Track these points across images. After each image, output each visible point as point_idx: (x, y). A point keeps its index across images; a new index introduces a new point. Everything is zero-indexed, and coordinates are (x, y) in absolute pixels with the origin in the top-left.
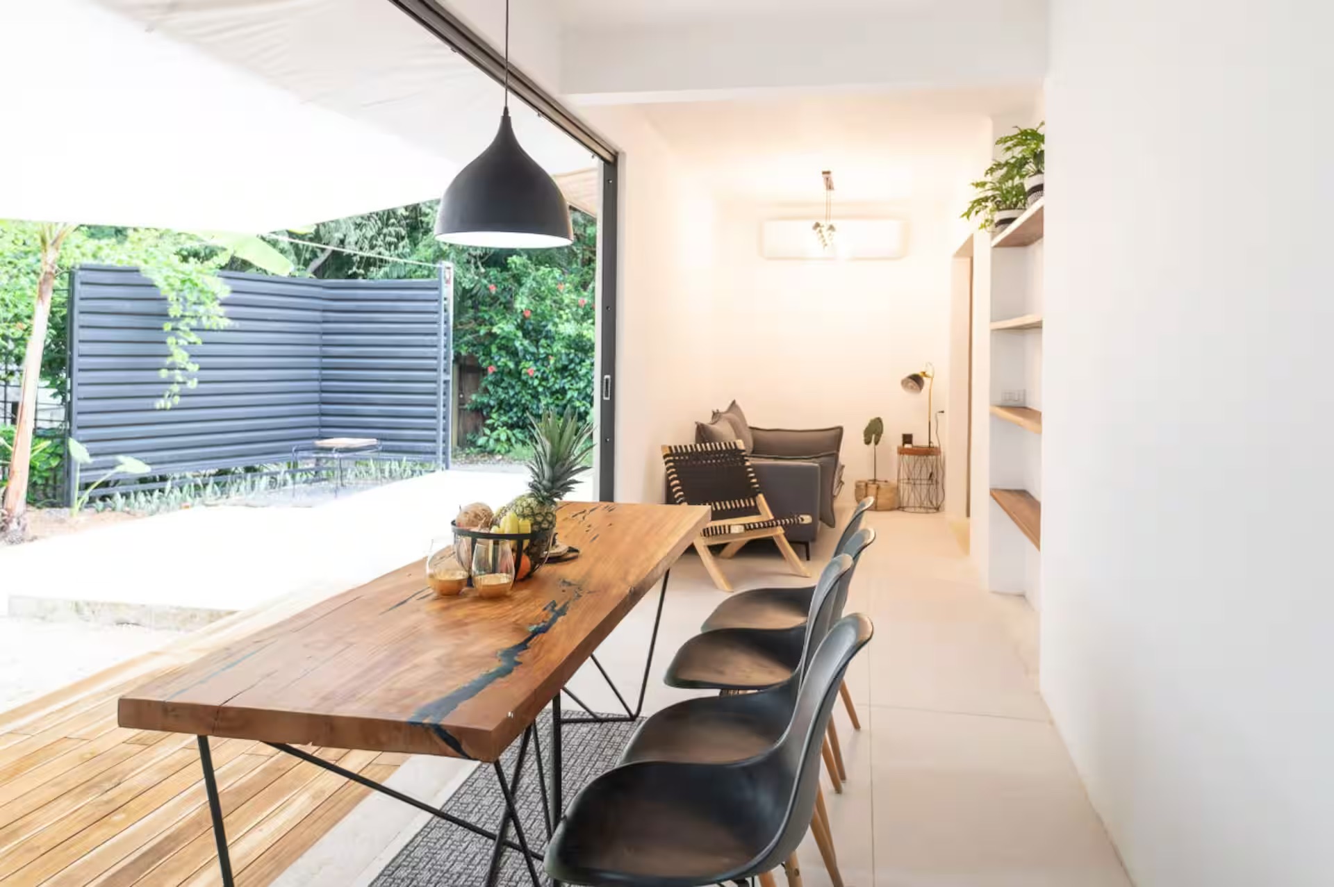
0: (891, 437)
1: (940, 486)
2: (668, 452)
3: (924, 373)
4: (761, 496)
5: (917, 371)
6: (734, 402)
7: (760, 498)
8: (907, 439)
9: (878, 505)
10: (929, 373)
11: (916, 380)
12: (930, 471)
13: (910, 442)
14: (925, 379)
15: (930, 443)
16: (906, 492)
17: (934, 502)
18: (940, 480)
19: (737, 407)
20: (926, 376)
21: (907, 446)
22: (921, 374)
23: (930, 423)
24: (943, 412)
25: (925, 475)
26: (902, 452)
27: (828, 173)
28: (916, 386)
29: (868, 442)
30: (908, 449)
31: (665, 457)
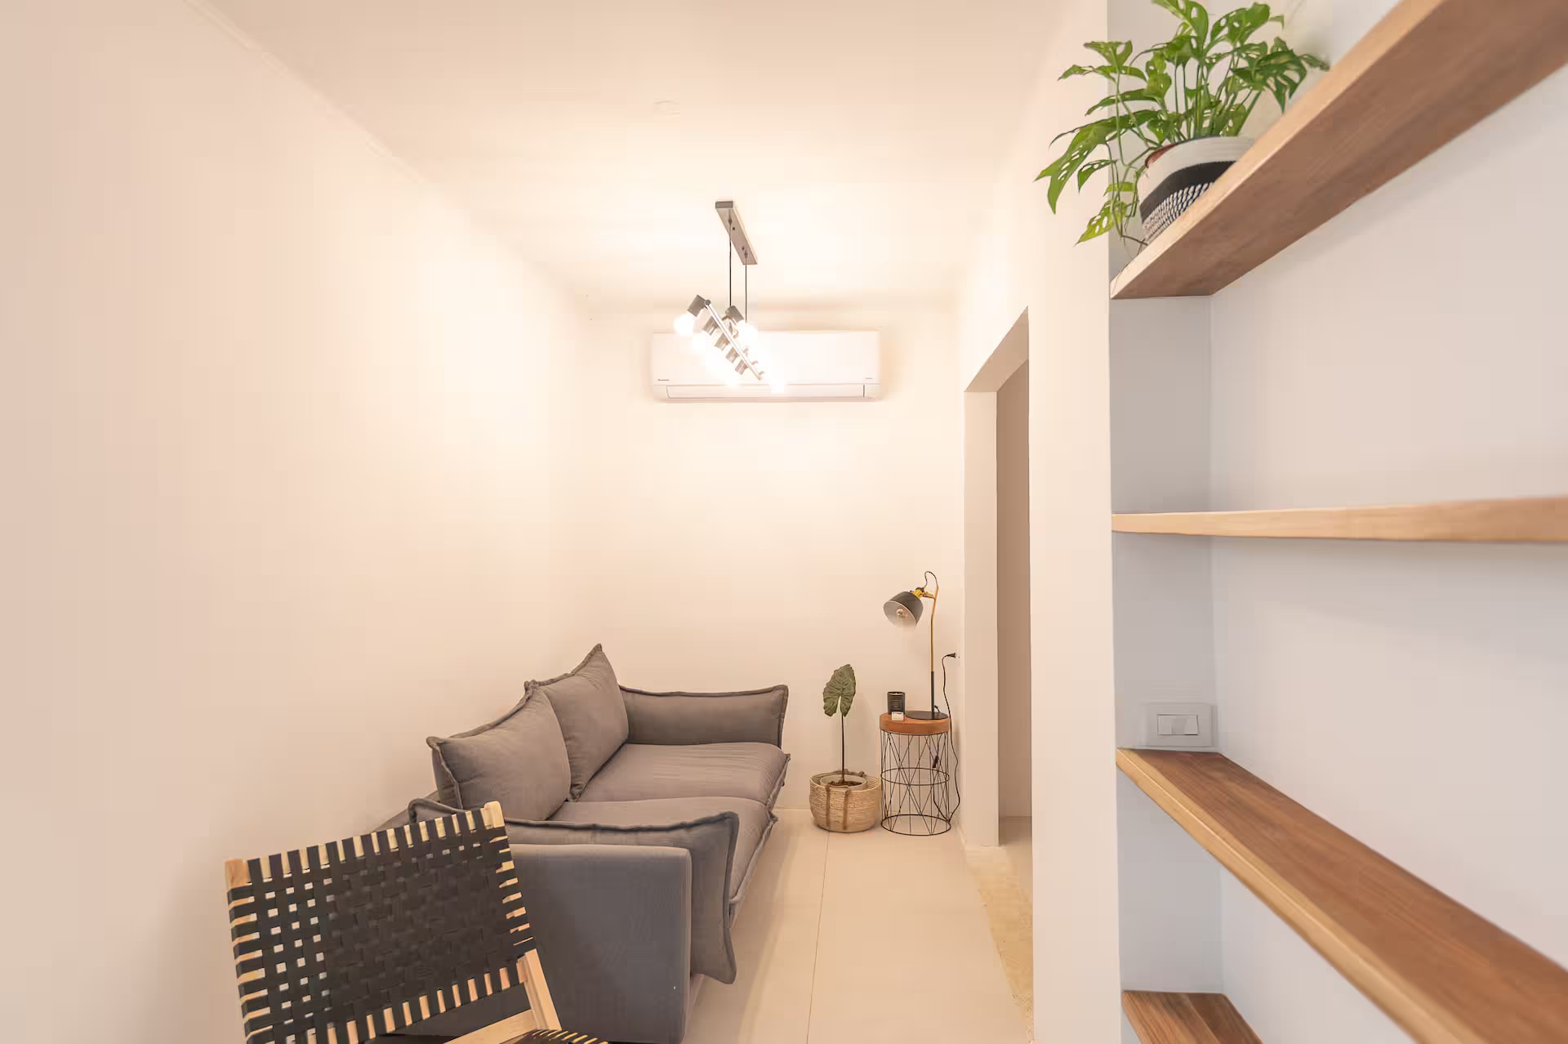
0: (871, 701)
1: (951, 783)
2: (245, 881)
3: (922, 590)
4: (532, 958)
5: (910, 587)
6: (598, 648)
7: (525, 967)
8: (896, 701)
9: (848, 822)
10: (930, 590)
11: (909, 603)
12: (934, 755)
13: (901, 709)
14: (922, 599)
15: (933, 706)
16: (896, 798)
17: (943, 810)
18: (951, 773)
19: (604, 659)
20: (925, 596)
21: (897, 716)
22: (917, 593)
23: (932, 673)
24: (953, 655)
25: (927, 762)
26: (888, 727)
27: (729, 204)
28: (908, 614)
29: (830, 711)
30: (897, 723)
31: (235, 894)
